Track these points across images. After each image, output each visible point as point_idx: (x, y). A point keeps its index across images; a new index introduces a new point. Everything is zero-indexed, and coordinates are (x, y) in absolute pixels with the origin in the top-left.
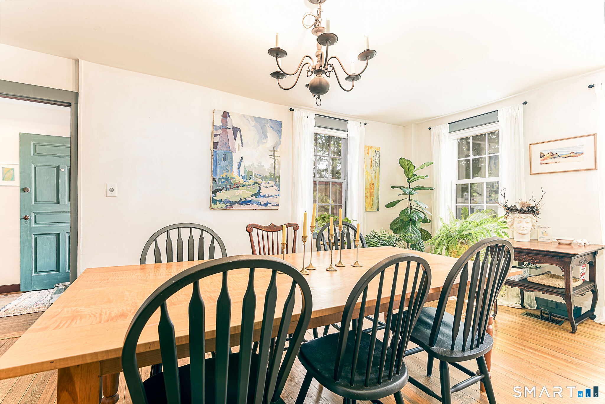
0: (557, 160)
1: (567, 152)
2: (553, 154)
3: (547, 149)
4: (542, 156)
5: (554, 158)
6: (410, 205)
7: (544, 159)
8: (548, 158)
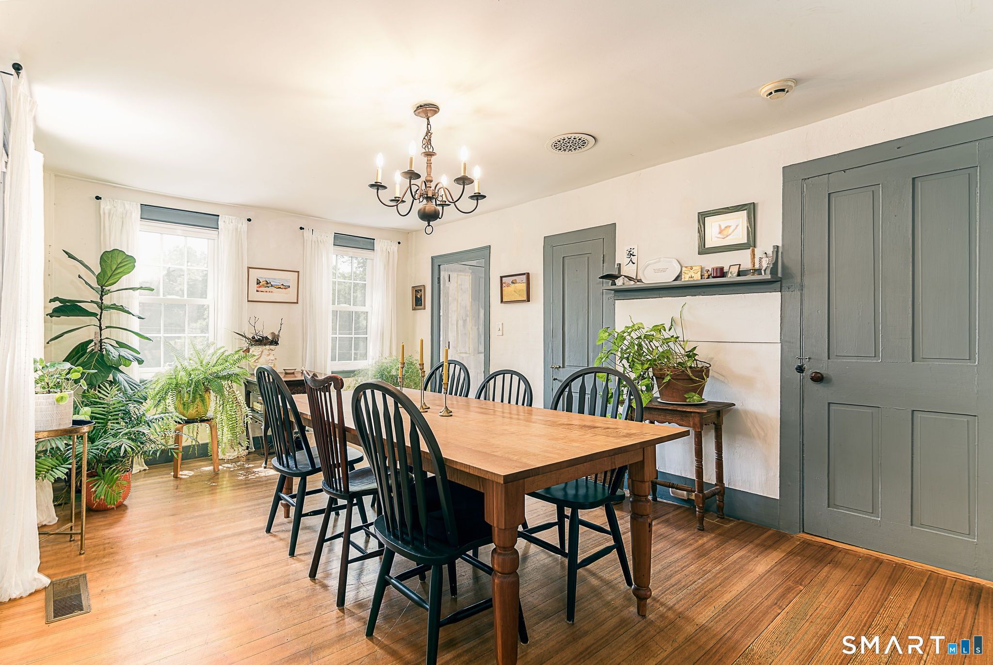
0: (270, 289)
1: (279, 283)
2: (267, 283)
3: (264, 275)
4: (258, 282)
5: (268, 287)
6: (101, 337)
7: (260, 287)
8: (263, 286)
